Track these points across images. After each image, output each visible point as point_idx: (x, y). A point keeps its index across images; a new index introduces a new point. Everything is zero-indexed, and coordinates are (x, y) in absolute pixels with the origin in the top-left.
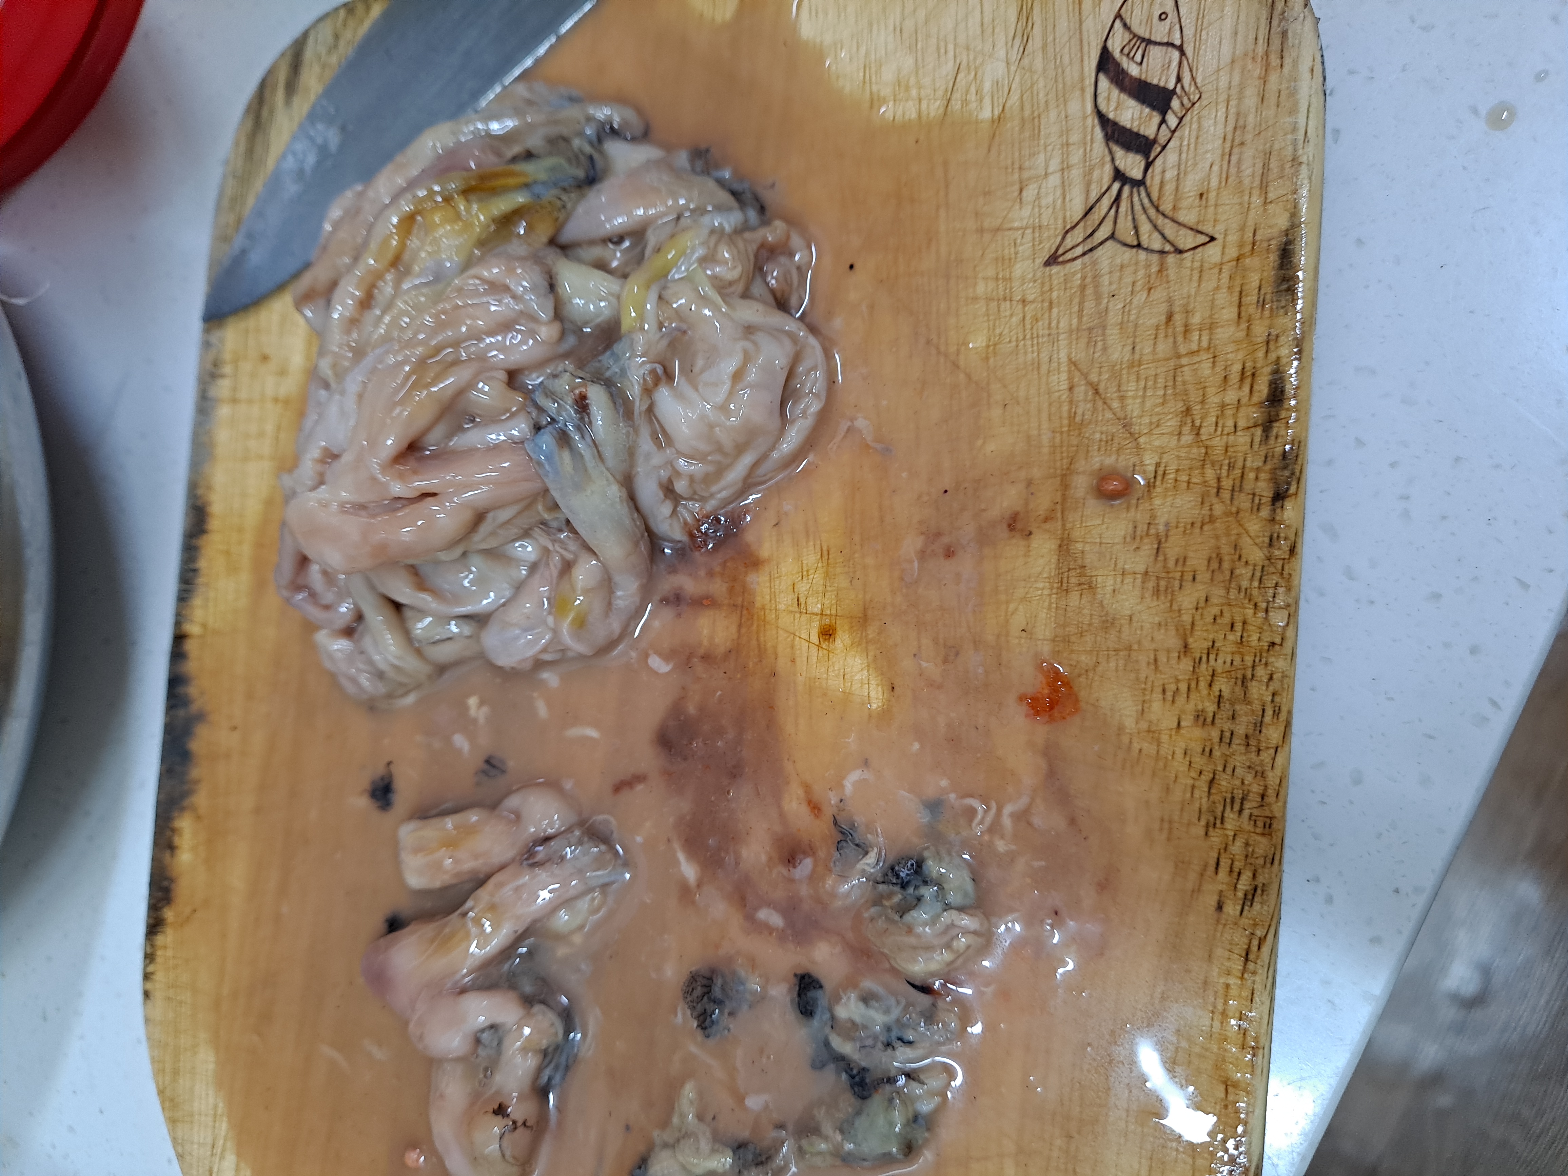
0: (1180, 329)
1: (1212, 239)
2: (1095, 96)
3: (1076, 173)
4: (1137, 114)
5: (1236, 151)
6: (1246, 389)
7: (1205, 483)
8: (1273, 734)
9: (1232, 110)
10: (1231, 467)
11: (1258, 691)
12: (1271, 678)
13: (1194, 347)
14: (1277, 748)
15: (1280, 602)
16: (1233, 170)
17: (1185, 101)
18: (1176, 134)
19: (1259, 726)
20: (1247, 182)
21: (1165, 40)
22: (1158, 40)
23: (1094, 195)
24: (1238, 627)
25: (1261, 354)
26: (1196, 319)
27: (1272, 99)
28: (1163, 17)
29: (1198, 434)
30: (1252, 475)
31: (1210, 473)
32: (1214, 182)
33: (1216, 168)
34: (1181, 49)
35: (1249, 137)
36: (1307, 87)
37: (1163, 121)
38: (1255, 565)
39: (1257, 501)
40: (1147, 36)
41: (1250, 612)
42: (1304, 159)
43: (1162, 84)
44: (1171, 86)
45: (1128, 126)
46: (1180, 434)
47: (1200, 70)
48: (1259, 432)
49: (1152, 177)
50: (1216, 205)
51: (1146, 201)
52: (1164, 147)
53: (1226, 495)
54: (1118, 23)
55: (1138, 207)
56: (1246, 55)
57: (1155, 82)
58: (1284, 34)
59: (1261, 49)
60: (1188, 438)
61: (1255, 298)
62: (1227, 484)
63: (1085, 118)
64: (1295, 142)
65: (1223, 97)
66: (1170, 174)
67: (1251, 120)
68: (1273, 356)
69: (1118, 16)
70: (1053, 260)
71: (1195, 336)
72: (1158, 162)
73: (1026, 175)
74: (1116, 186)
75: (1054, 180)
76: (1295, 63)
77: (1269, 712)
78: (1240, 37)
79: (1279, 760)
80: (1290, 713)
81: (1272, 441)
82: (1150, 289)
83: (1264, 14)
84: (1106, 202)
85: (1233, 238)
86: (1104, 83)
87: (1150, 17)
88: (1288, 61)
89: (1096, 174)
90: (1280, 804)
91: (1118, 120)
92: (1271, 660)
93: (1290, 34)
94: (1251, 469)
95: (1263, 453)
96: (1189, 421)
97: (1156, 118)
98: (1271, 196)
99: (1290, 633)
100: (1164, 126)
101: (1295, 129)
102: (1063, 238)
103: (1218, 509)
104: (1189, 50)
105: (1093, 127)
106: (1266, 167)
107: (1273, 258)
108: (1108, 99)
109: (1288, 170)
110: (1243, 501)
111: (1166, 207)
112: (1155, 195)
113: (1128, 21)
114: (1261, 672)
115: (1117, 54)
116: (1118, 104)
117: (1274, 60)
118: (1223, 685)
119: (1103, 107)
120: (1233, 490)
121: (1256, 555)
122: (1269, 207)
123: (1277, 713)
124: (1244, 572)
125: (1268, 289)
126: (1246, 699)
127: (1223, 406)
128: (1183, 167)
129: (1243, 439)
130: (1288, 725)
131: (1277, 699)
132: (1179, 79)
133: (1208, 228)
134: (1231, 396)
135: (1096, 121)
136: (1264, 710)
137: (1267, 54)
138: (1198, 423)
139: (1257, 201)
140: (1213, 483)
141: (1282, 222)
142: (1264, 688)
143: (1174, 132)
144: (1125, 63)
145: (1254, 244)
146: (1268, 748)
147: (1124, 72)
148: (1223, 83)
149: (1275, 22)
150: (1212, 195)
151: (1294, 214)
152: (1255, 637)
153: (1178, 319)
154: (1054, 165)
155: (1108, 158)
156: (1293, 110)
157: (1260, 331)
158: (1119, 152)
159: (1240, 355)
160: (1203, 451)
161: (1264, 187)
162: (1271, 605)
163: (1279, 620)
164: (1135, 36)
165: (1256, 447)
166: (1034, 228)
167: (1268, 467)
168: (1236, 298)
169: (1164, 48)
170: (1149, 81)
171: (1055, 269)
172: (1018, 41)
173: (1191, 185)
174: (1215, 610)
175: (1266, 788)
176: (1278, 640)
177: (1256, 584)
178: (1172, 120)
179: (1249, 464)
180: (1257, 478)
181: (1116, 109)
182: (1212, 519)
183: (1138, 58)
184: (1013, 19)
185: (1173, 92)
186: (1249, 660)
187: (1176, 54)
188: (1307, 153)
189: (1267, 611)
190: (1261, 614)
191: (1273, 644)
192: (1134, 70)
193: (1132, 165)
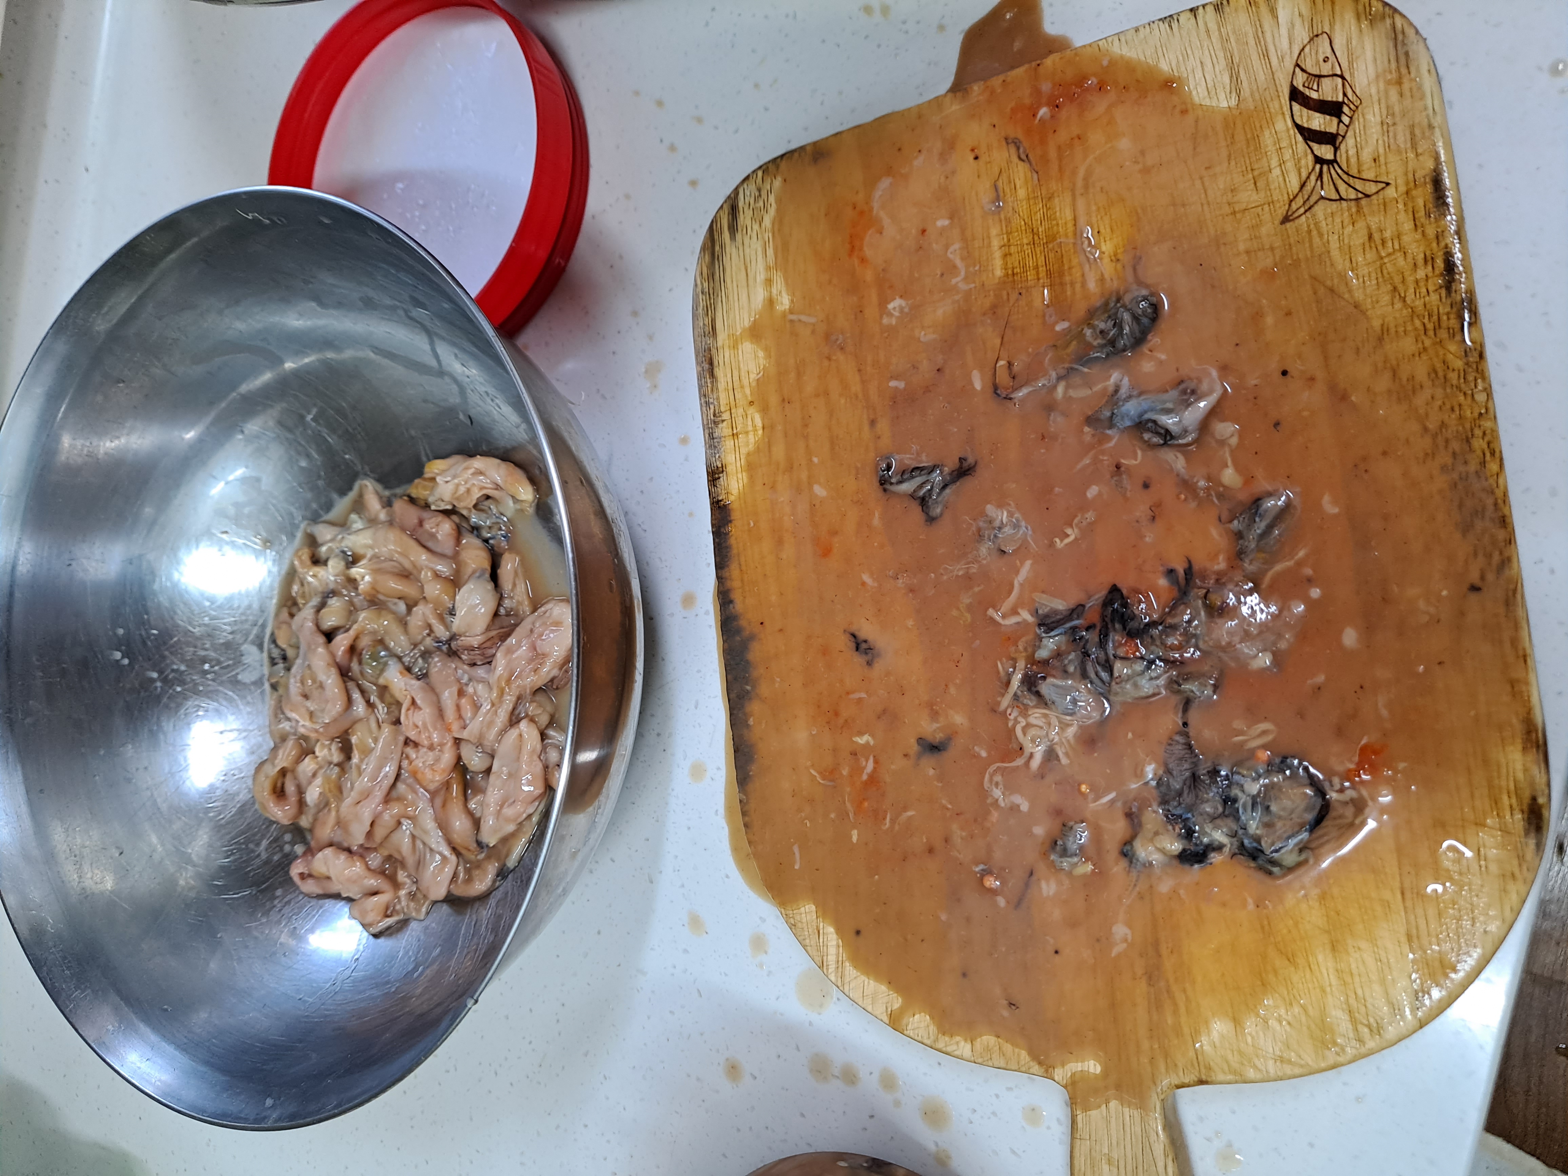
0: (1379, 242)
1: (1388, 184)
2: (1292, 116)
3: (1290, 165)
4: (1322, 121)
5: (1391, 129)
6: (1430, 268)
7: (1416, 329)
8: (1494, 467)
9: (1383, 105)
10: (1430, 316)
11: (1479, 444)
12: (1484, 433)
13: (1391, 250)
14: (1497, 475)
15: (1480, 387)
16: (1392, 141)
17: (1352, 106)
18: (1351, 127)
19: (1483, 463)
20: (1402, 146)
21: (1331, 73)
22: (1326, 74)
23: (1304, 175)
24: (1457, 409)
25: (1434, 245)
26: (1388, 234)
27: (1407, 93)
28: (1326, 60)
29: (1404, 301)
30: (1445, 318)
31: (1418, 323)
32: (1381, 151)
33: (1380, 142)
34: (1342, 77)
35: (1397, 119)
36: (1428, 83)
37: (1340, 121)
38: (1459, 370)
39: (1451, 331)
40: (1318, 73)
41: (1462, 398)
42: (1436, 124)
43: (1334, 99)
44: (1340, 99)
45: (1318, 129)
46: (1393, 304)
47: (1357, 85)
48: (1443, 292)
49: (1341, 156)
50: (1386, 164)
51: (1339, 171)
52: (1344, 137)
53: (1431, 333)
54: (1297, 70)
55: (1334, 175)
56: (1385, 71)
57: (1330, 99)
58: (1407, 54)
59: (1394, 65)
60: (1398, 305)
61: (1423, 212)
62: (1430, 326)
63: (1288, 130)
64: (1428, 116)
65: (1375, 98)
66: (1352, 152)
67: (1397, 109)
68: (1442, 244)
69: (1297, 65)
70: (1286, 219)
71: (1390, 244)
72: (1343, 147)
73: (1256, 173)
74: (1318, 167)
75: (1277, 172)
76: (1418, 70)
77: (1488, 455)
78: (1378, 62)
79: (1501, 481)
80: (1501, 452)
81: (1453, 294)
82: (1353, 224)
83: (1391, 45)
84: (1313, 178)
85: (1401, 181)
86: (1296, 107)
87: (1318, 62)
88: (1412, 69)
89: (1303, 162)
90: (1507, 508)
91: (1310, 127)
92: (1482, 423)
93: (1410, 53)
94: (1444, 314)
95: (1449, 302)
96: (1397, 294)
97: (1335, 120)
98: (1420, 151)
99: (1490, 405)
100: (1341, 124)
101: (1426, 109)
102: (1290, 205)
103: (1428, 342)
104: (1347, 77)
105: (1295, 133)
106: (1413, 134)
107: (1429, 188)
108: (1301, 116)
109: (1427, 134)
110: (1443, 334)
111: (1354, 172)
112: (1345, 167)
113: (1304, 67)
114: (1478, 432)
115: (1301, 88)
116: (1308, 116)
117: (1404, 71)
118: (1455, 445)
119: (1299, 122)
120: (1435, 329)
121: (1459, 364)
122: (1421, 158)
123: (1493, 453)
124: (1453, 376)
125: (1430, 205)
126: (1471, 450)
127: (1417, 282)
128: (1359, 146)
129: (1434, 297)
130: (1501, 459)
131: (1492, 445)
132: (1345, 95)
133: (1385, 179)
134: (1421, 274)
135: (1296, 131)
136: (1484, 454)
137: (1398, 68)
138: (1403, 295)
139: (1411, 155)
140: (1421, 328)
141: (1430, 165)
142: (1481, 441)
143: (1347, 126)
144: (1307, 92)
145: (1415, 181)
146: (1492, 476)
147: (1308, 98)
148: (1373, 91)
149: (1399, 48)
150: (1382, 159)
151: (1437, 158)
152: (1468, 413)
153: (1377, 236)
154: (1274, 163)
155: (1309, 151)
156: (1422, 97)
157: (1431, 231)
158: (1315, 146)
159: (1422, 249)
160: (1410, 310)
161: (1414, 146)
162: (1475, 391)
163: (1481, 397)
164: (1310, 74)
165: (1444, 300)
166: (1269, 204)
167: (1455, 310)
168: (1411, 216)
169: (1330, 78)
170: (1325, 99)
171: (1288, 225)
172: (1234, 94)
173: (1367, 155)
174: (1439, 403)
175: (1496, 499)
176: (1483, 411)
177: (1462, 380)
178: (1346, 120)
179: (1441, 311)
180: (1448, 319)
181: (1307, 121)
182: (1425, 349)
183: (1315, 87)
184: (1228, 81)
185: (1343, 103)
186: (1468, 426)
187: (1340, 80)
188: (1437, 121)
189: (1473, 395)
190: (1469, 398)
191: (1481, 414)
192: (1314, 95)
193: (1325, 151)
